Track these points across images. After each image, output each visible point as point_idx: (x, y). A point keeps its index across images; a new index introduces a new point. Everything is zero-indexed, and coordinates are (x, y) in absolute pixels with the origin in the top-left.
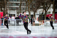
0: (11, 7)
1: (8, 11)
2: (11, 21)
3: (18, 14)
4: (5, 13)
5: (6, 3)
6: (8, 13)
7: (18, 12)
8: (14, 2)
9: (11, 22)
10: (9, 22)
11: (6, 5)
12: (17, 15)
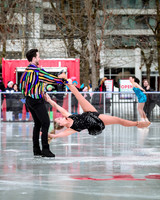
0: (117, 32)
1: (102, 54)
2: (116, 98)
3: (148, 66)
4: (87, 63)
5: (94, 17)
6: (102, 62)
7: (147, 56)
8: (130, 11)
9: (116, 106)
10: (108, 103)
11: (90, 27)
12: (145, 69)
